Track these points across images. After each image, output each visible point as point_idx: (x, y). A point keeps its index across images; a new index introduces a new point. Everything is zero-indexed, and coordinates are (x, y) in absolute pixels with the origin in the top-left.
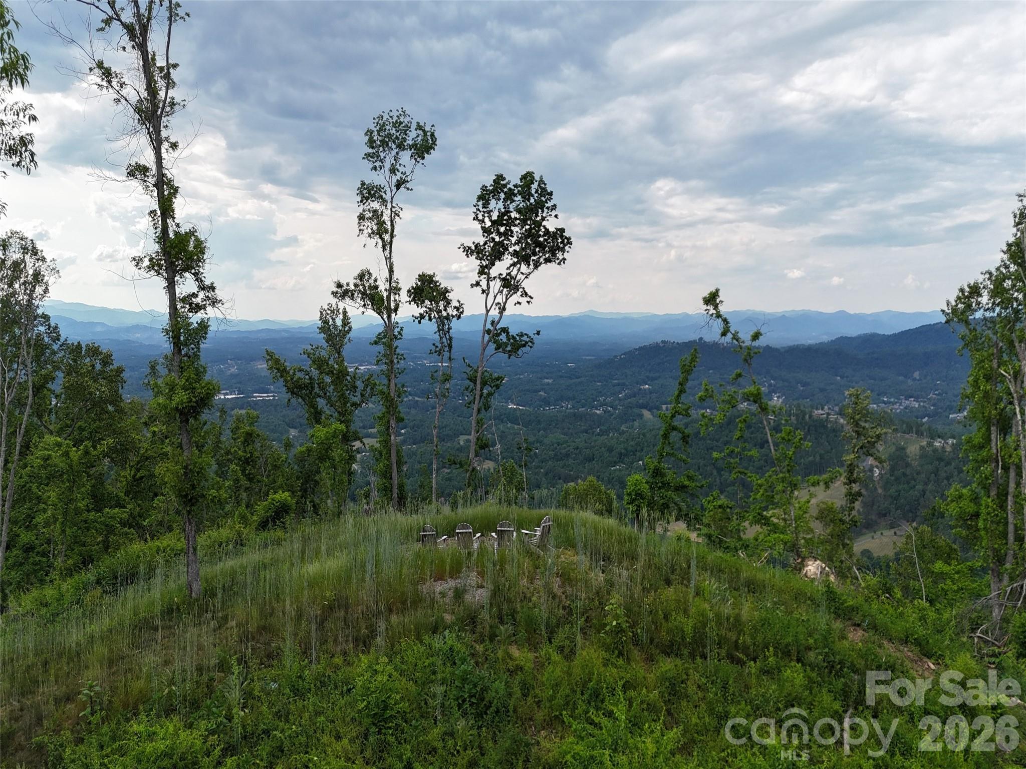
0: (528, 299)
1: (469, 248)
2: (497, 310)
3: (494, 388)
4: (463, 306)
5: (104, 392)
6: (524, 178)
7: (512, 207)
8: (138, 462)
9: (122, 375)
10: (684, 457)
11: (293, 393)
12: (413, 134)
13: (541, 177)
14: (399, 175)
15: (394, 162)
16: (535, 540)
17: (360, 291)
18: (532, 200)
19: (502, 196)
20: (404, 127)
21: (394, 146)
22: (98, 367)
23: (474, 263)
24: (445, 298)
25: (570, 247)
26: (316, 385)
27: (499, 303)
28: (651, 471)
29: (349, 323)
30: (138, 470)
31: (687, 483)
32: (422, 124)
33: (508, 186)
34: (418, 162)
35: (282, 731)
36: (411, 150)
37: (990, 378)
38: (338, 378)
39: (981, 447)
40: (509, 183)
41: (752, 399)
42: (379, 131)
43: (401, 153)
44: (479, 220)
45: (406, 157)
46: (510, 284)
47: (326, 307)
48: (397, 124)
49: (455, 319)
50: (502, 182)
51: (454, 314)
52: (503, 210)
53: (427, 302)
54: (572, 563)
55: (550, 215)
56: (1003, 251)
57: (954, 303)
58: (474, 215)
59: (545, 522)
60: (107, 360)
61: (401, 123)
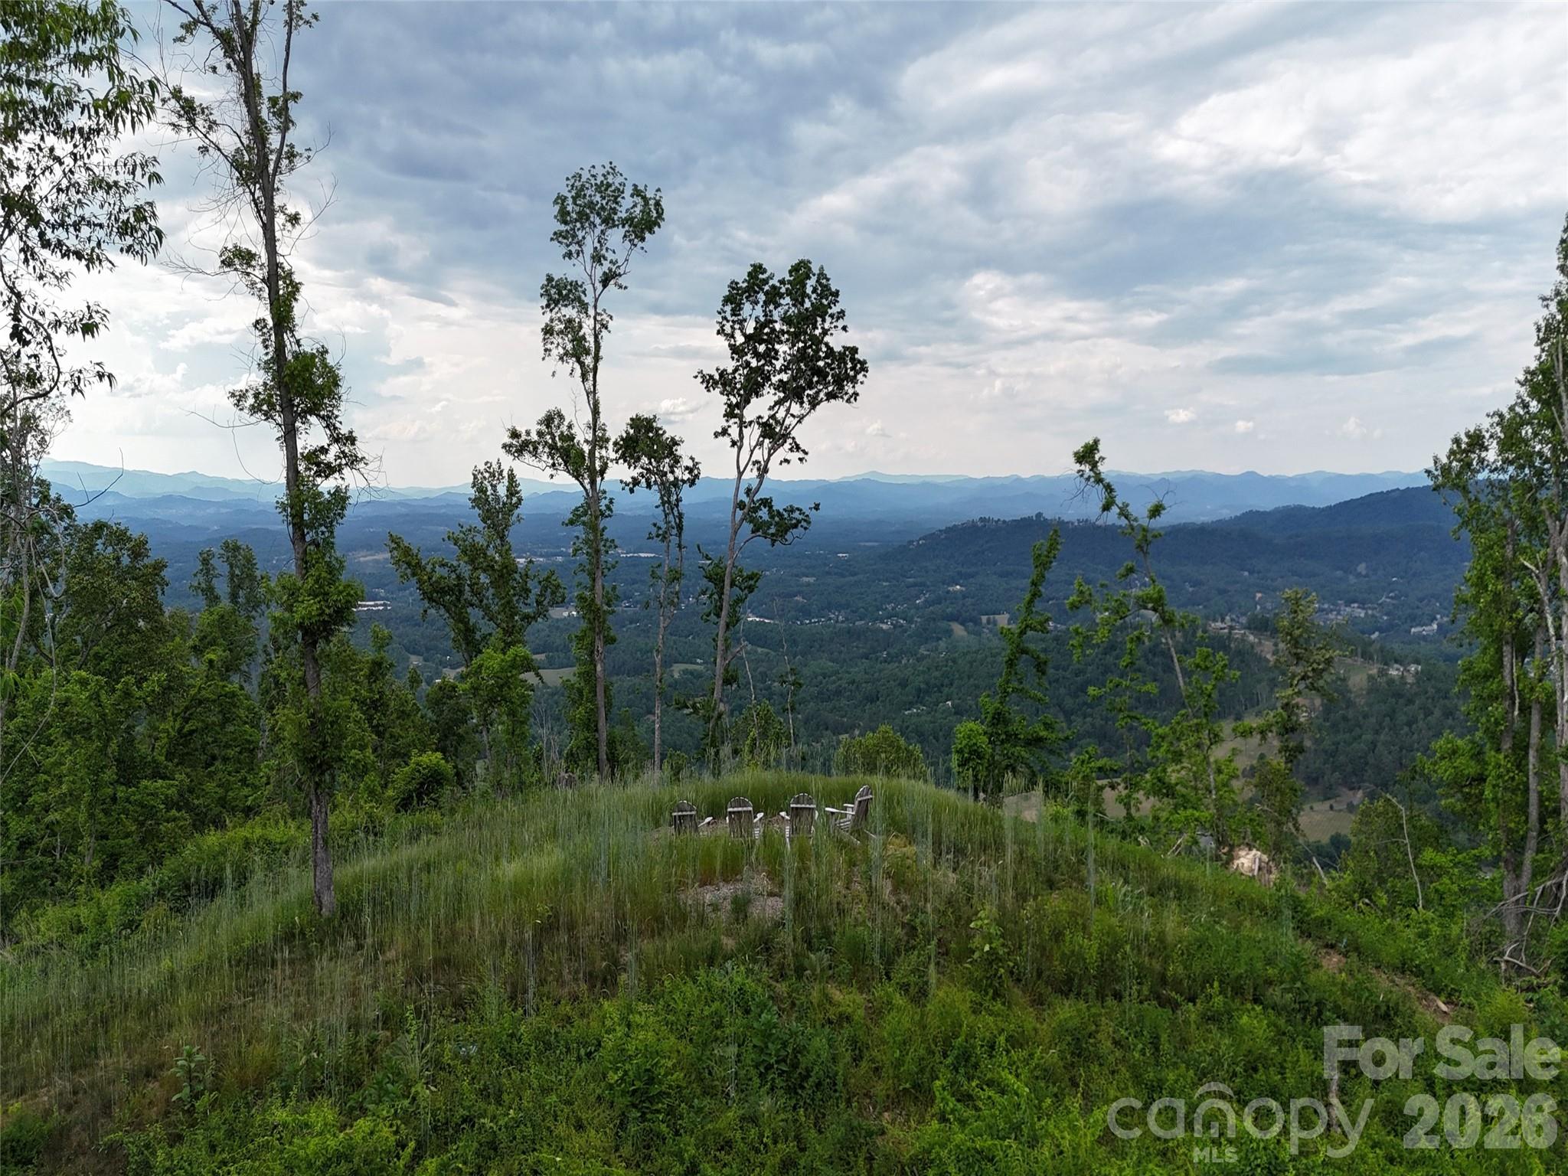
0: (801, 455)
1: (711, 377)
2: (755, 473)
3: (746, 591)
4: (699, 466)
5: (134, 599)
6: (795, 269)
7: (776, 315)
8: (187, 708)
9: (162, 574)
10: (1040, 695)
11: (431, 600)
12: (627, 201)
13: (822, 268)
14: (606, 265)
15: (598, 245)
16: (847, 822)
17: (546, 442)
18: (807, 304)
19: (762, 297)
20: (614, 191)
21: (598, 221)
22: (126, 561)
23: (718, 400)
24: (671, 453)
25: (865, 376)
26: (467, 588)
27: (757, 462)
28: (990, 716)
29: (518, 492)
30: (186, 720)
31: (1044, 734)
32: (641, 187)
33: (771, 282)
34: (635, 245)
35: (493, 1118)
36: (623, 227)
37: (1502, 573)
38: (501, 576)
39: (1487, 676)
40: (771, 277)
41: (1150, 605)
42: (574, 199)
43: (609, 231)
44: (726, 335)
45: (616, 236)
46: (773, 433)
47: (482, 467)
48: (602, 188)
49: (686, 486)
50: (761, 276)
51: (685, 478)
52: (762, 319)
53: (644, 460)
54: (905, 857)
55: (836, 327)
56: (1519, 382)
57: (1445, 460)
58: (718, 327)
59: (861, 796)
60: (139, 550)
61: (609, 185)
